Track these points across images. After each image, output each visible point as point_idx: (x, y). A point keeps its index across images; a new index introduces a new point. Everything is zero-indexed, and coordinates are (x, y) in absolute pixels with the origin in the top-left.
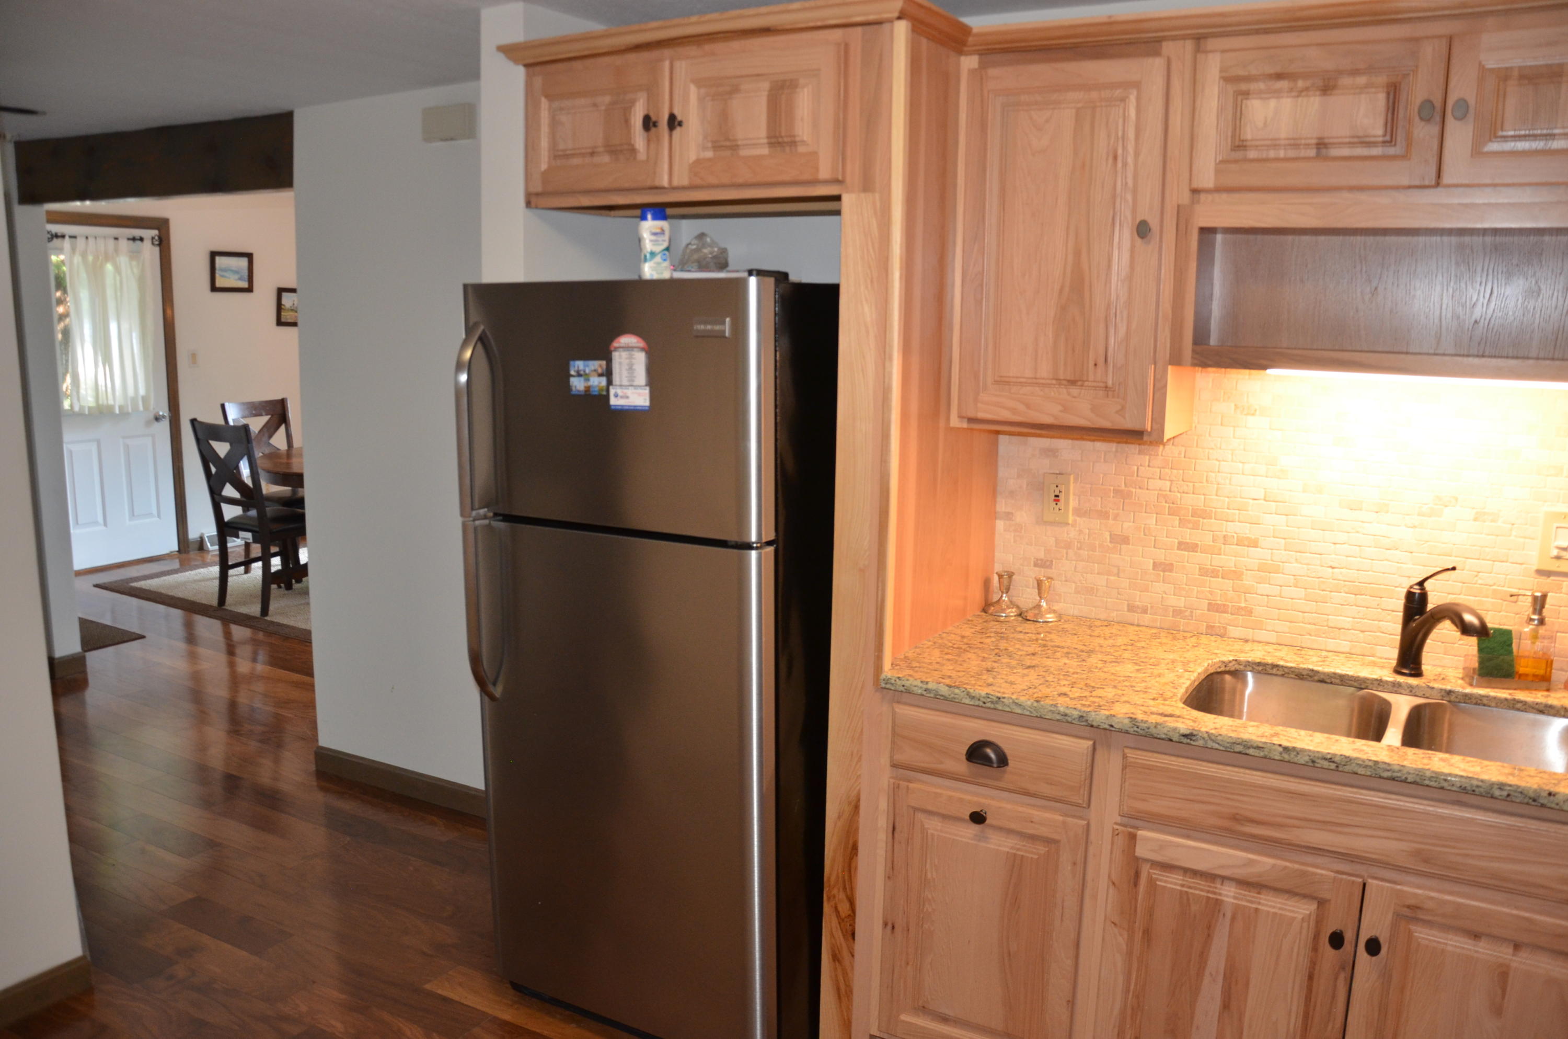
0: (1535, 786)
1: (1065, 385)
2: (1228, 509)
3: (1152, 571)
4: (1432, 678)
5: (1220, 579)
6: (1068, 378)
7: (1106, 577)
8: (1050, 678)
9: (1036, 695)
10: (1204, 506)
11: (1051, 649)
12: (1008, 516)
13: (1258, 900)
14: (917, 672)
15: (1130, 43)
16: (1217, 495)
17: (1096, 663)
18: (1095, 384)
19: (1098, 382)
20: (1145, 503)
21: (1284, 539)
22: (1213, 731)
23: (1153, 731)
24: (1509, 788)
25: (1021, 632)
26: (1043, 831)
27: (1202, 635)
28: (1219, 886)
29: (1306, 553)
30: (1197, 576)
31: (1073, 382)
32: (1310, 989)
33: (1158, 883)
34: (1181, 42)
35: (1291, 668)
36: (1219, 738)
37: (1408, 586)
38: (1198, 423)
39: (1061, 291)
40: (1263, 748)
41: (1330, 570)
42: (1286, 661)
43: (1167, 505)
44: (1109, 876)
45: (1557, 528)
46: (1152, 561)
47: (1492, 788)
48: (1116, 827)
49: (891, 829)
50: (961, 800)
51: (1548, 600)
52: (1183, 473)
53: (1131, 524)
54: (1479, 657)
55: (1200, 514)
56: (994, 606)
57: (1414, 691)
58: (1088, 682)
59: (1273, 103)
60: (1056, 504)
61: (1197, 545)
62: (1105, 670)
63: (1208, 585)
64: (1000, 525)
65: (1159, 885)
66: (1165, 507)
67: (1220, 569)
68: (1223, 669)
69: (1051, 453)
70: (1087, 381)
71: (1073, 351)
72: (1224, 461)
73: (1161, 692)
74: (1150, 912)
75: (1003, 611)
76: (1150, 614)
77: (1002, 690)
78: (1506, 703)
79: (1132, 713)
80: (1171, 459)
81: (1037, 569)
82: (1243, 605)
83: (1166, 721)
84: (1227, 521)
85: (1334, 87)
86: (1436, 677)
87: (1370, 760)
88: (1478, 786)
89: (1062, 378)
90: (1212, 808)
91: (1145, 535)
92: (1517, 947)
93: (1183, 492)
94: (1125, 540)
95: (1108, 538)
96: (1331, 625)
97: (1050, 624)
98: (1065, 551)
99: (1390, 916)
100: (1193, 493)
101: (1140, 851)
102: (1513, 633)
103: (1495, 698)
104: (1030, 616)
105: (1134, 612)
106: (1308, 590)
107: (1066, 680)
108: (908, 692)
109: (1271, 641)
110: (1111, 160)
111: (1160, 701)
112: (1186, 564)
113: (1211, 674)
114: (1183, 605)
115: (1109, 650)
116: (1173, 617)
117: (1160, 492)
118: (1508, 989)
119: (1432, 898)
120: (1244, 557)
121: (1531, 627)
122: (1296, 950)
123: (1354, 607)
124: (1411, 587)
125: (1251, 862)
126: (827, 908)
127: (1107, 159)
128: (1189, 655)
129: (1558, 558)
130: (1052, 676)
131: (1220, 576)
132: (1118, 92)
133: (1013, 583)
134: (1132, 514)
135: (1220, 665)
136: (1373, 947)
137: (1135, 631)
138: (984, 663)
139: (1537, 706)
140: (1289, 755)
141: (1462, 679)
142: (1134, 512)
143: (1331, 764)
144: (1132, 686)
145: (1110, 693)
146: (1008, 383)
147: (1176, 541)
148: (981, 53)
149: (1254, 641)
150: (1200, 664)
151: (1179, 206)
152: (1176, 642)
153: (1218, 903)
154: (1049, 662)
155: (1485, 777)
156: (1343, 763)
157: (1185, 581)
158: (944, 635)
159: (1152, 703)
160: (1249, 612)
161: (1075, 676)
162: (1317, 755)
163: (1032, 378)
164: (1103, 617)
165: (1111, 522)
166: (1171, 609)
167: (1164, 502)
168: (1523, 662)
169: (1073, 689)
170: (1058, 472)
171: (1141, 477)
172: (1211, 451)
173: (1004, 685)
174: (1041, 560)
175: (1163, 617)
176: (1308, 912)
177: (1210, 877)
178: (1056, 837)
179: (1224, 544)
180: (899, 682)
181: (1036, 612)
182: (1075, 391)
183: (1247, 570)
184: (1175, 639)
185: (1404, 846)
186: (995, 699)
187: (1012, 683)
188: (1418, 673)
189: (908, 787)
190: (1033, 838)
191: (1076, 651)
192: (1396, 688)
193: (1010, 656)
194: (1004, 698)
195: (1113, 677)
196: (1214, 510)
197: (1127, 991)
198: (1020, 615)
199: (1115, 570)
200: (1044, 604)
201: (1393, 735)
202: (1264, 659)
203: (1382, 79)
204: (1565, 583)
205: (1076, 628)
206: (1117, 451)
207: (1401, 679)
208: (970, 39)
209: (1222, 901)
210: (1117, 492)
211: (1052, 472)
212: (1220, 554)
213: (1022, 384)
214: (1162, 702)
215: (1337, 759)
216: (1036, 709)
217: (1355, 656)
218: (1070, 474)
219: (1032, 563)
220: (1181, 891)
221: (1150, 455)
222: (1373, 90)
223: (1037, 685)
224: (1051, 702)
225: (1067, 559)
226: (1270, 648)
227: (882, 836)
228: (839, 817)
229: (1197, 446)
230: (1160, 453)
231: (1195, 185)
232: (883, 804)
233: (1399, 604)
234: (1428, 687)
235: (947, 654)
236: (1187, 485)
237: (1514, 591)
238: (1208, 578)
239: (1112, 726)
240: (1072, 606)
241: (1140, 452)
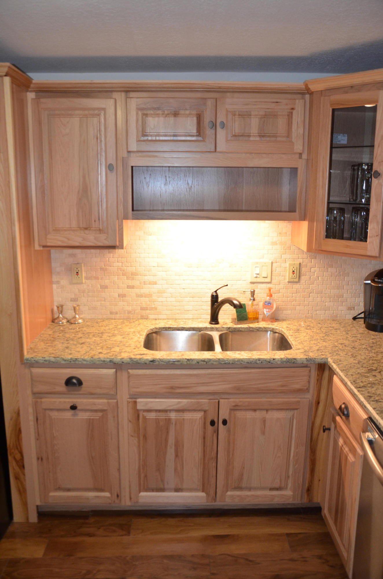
0: (269, 358)
1: (83, 230)
2: (145, 271)
3: (118, 298)
4: (222, 324)
5: (144, 298)
6: (84, 227)
7: (100, 302)
8: (92, 347)
9: (90, 355)
10: (135, 271)
11: (87, 334)
12: (58, 282)
13: (183, 416)
14: (38, 353)
15: (99, 92)
16: (140, 266)
17: (106, 337)
18: (95, 229)
19: (96, 228)
20: (112, 272)
21: (166, 280)
22: (161, 358)
23: (139, 361)
24: (261, 360)
25: (72, 329)
26: (100, 407)
27: (139, 320)
28: (169, 413)
29: (174, 284)
30: (135, 298)
31: (86, 229)
32: (204, 442)
33: (147, 417)
34: (120, 93)
35: (175, 328)
36: (164, 360)
37: (212, 293)
38: (131, 240)
39: (79, 192)
40: (180, 361)
41: (183, 290)
42: (173, 325)
43: (121, 272)
44: (128, 419)
45: (256, 267)
46: (117, 294)
47: (256, 361)
48: (128, 400)
49: (35, 419)
50: (65, 402)
51: (256, 292)
52: (127, 259)
53: (108, 281)
54: (237, 315)
55: (134, 274)
56: (57, 320)
57: (218, 329)
58: (107, 346)
59: (157, 119)
60: (77, 276)
61: (134, 286)
62: (111, 340)
63: (139, 301)
64: (55, 286)
65: (147, 418)
66: (120, 273)
67: (144, 294)
68: (151, 332)
69: (73, 255)
70: (92, 228)
71: (85, 216)
72: (141, 253)
73: (136, 345)
74: (145, 429)
75: (61, 321)
76: (119, 314)
77: (76, 355)
78: (247, 329)
79: (129, 356)
80: (121, 254)
81: (72, 302)
82: (153, 306)
83: (143, 357)
84: (144, 276)
85: (178, 114)
86: (223, 323)
87: (217, 359)
88: (252, 361)
89: (81, 227)
90: (163, 386)
91: (114, 284)
92: (267, 410)
93: (127, 267)
94: (106, 287)
95: (99, 287)
96: (185, 309)
97: (81, 324)
98: (82, 294)
99: (228, 411)
100: (131, 267)
101: (139, 407)
102: (246, 304)
103: (243, 328)
104: (72, 321)
105: (113, 314)
106: (176, 298)
107: (99, 347)
108: (37, 362)
109: (165, 318)
110: (95, 140)
111: (137, 349)
112: (131, 294)
113: (148, 334)
114: (131, 309)
115: (109, 331)
116: (128, 314)
117: (118, 267)
118: (266, 425)
119: (241, 401)
120: (152, 289)
121: (251, 302)
122: (198, 430)
123: (192, 302)
124: (213, 293)
125: (179, 402)
126: (10, 458)
127: (94, 139)
128: (139, 328)
129: (256, 277)
130: (92, 346)
131: (144, 297)
132: (96, 112)
133: (63, 309)
134: (108, 277)
135: (150, 330)
136: (225, 422)
137: (115, 322)
138: (63, 345)
139: (257, 328)
140: (189, 361)
141: (232, 322)
142: (109, 276)
143: (204, 362)
144: (124, 345)
145: (117, 349)
146: (59, 230)
147: (126, 285)
148: (36, 92)
149: (159, 319)
150: (144, 332)
151: (123, 157)
152: (131, 324)
153: (170, 420)
154: (88, 340)
155: (254, 357)
156: (208, 361)
157: (131, 300)
158: (42, 335)
159: (134, 350)
160: (156, 309)
161: (101, 344)
162: (199, 360)
163: (69, 228)
164: (100, 317)
165: (100, 280)
166: (127, 311)
167: (120, 271)
168: (250, 314)
169: (103, 350)
170: (76, 263)
171: (110, 262)
172: (136, 250)
173: (76, 353)
174: (73, 298)
175: (124, 315)
176: (201, 416)
177: (165, 411)
178: (105, 408)
179: (144, 284)
180: (32, 359)
181: (74, 319)
182: (87, 232)
183: (153, 293)
184: (130, 323)
185: (230, 386)
186: (75, 359)
187: (79, 352)
188: (217, 323)
189: (41, 402)
190: (96, 411)
191: (96, 334)
192: (212, 329)
193: (72, 340)
194: (78, 358)
195: (115, 342)
196: (139, 272)
197: (140, 459)
198: (68, 321)
199: (103, 299)
200: (77, 316)
201: (218, 347)
202: (165, 326)
203: (194, 112)
204: (259, 286)
205: (92, 324)
206: (100, 253)
207: (213, 326)
208: (32, 86)
209: (171, 419)
210: (101, 269)
211: (74, 263)
212: (143, 289)
213: (65, 230)
214: (138, 349)
215: (206, 360)
216: (92, 361)
217: (194, 320)
218: (82, 263)
219: (70, 300)
220: (156, 418)
221: (113, 253)
222: (192, 116)
223: (89, 351)
224: (98, 357)
225: (84, 297)
226: (165, 321)
227: (32, 423)
228: (11, 419)
229: (131, 249)
230: (117, 253)
231: (129, 150)
232: (31, 410)
233: (209, 299)
234: (222, 327)
235: (47, 343)
236: (128, 264)
237: (244, 290)
238: (139, 298)
239: (123, 362)
240: (88, 315)
241: (109, 253)
